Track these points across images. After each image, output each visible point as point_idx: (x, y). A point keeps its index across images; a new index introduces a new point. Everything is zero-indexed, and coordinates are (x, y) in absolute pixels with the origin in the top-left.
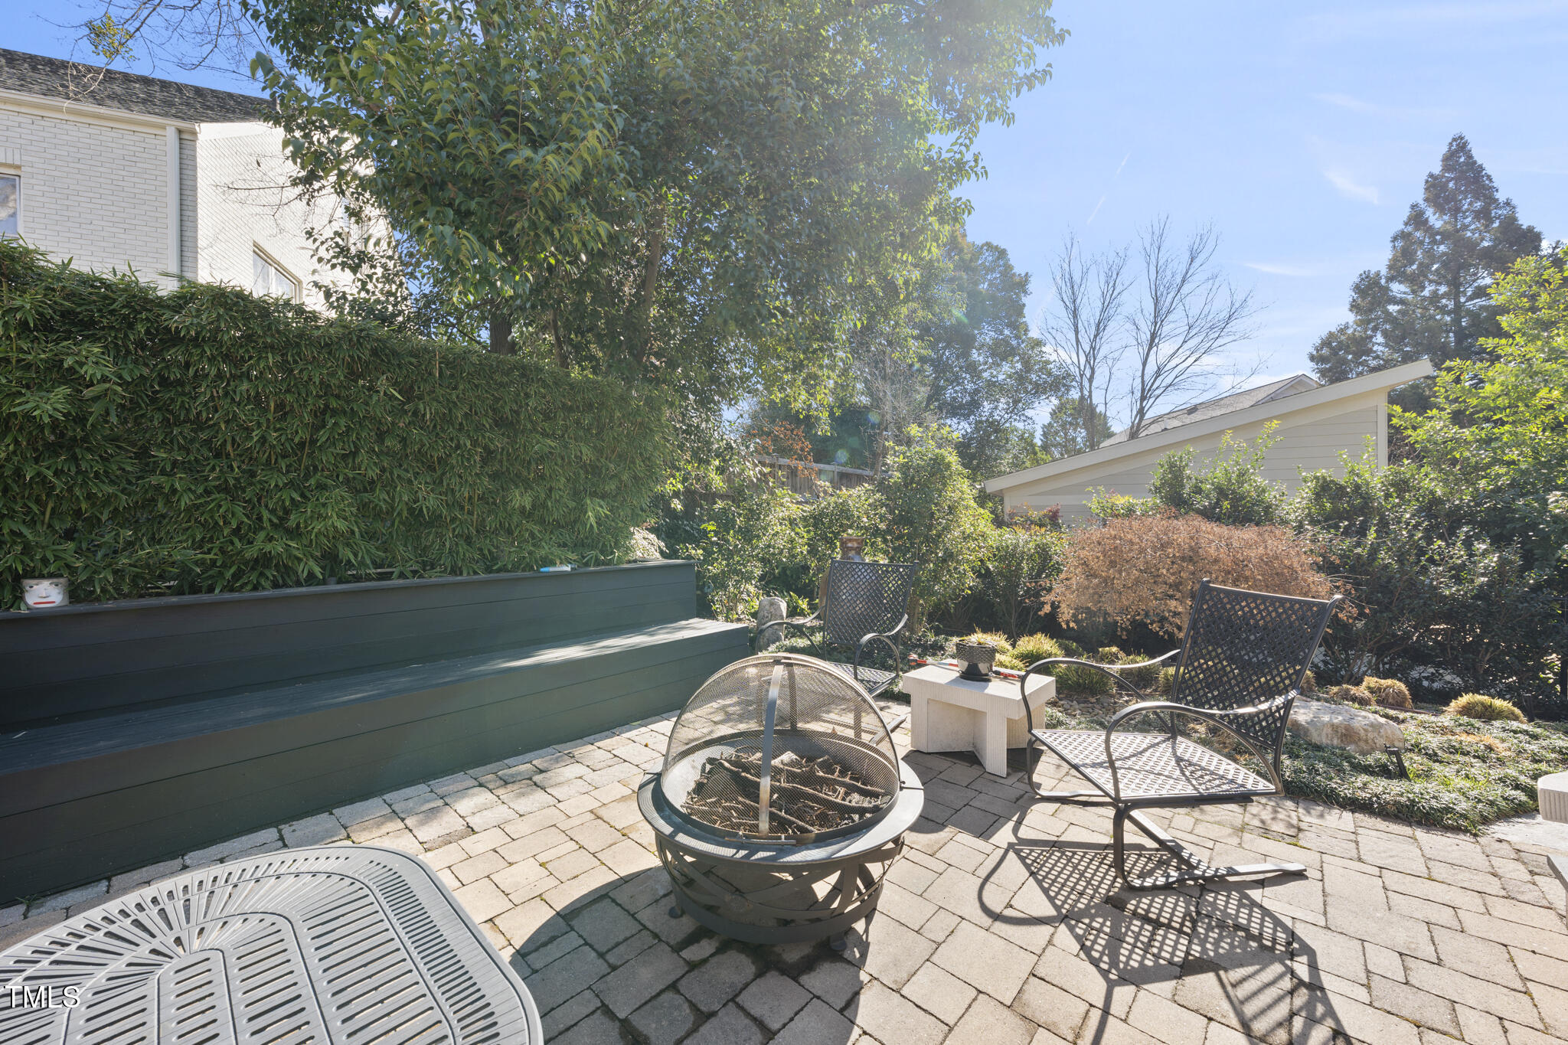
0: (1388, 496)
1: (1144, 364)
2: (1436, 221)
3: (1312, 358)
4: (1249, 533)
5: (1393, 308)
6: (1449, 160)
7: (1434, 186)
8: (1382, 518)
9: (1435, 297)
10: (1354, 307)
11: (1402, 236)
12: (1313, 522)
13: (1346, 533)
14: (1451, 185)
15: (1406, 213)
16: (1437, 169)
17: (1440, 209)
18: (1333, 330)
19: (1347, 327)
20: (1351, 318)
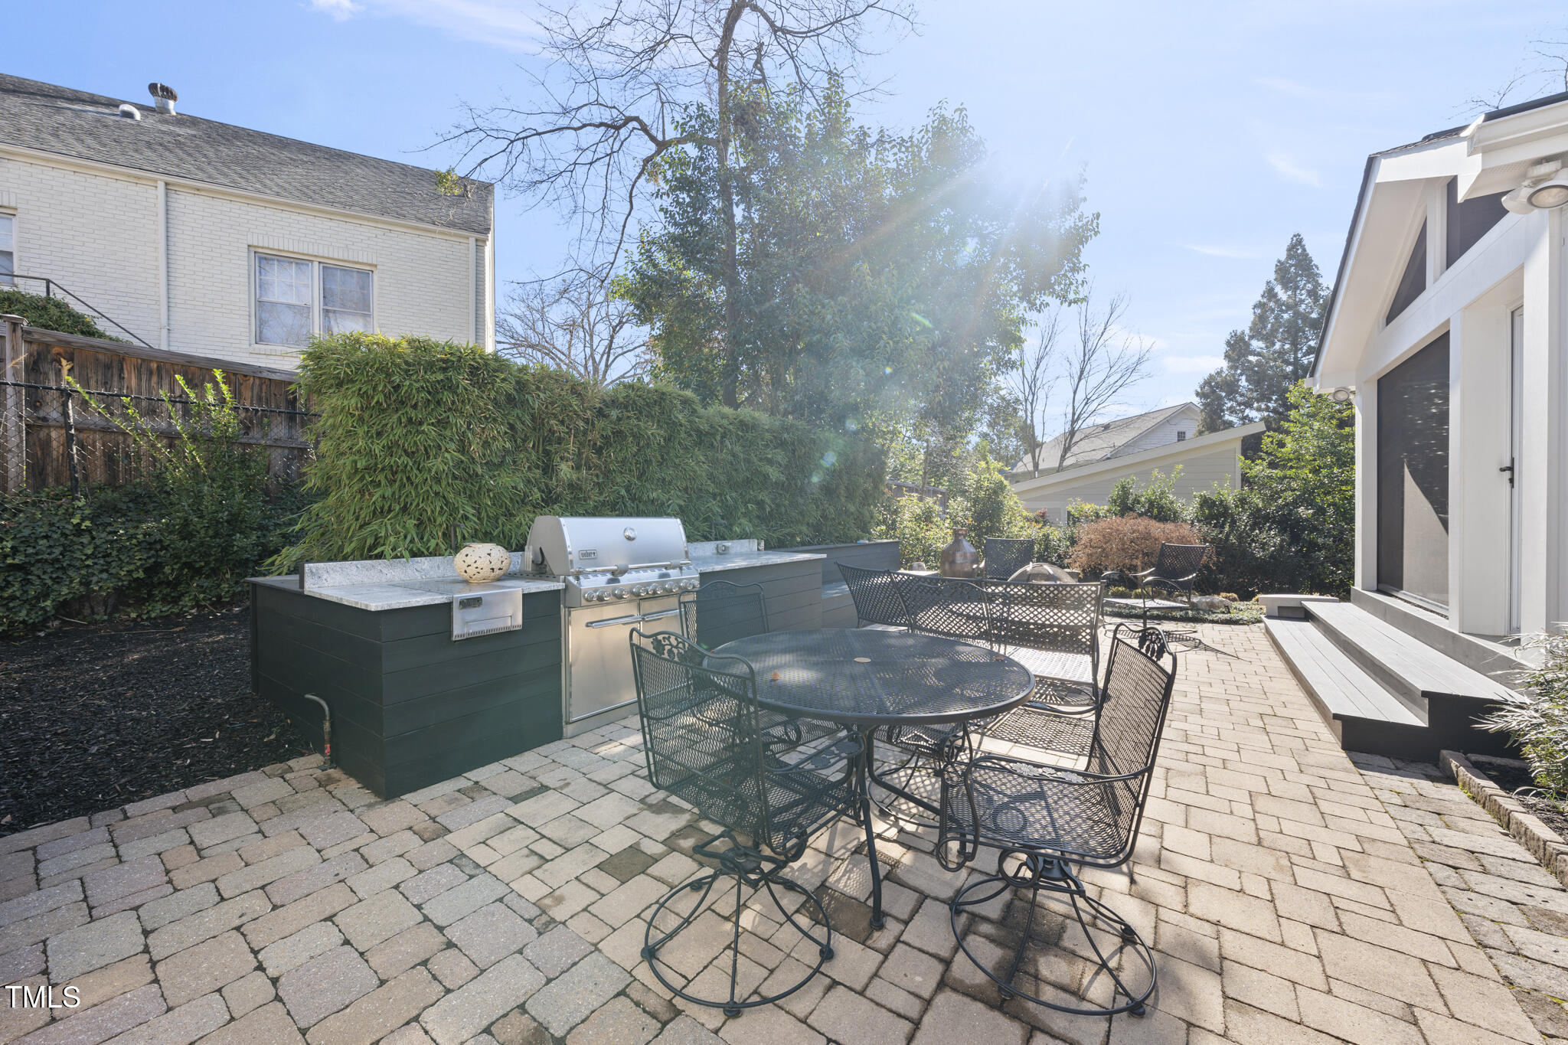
0: (1237, 506)
1: (1075, 393)
2: (1282, 295)
3: (1198, 394)
4: (1170, 526)
5: (1252, 358)
6: (1292, 248)
7: (1282, 270)
8: (1233, 517)
9: (1281, 353)
10: (1227, 356)
11: (1259, 305)
12: (1199, 521)
13: (1215, 526)
14: (1292, 269)
15: (1263, 288)
16: (1283, 257)
17: (1285, 287)
18: (1213, 373)
19: (1222, 371)
20: (1224, 364)
